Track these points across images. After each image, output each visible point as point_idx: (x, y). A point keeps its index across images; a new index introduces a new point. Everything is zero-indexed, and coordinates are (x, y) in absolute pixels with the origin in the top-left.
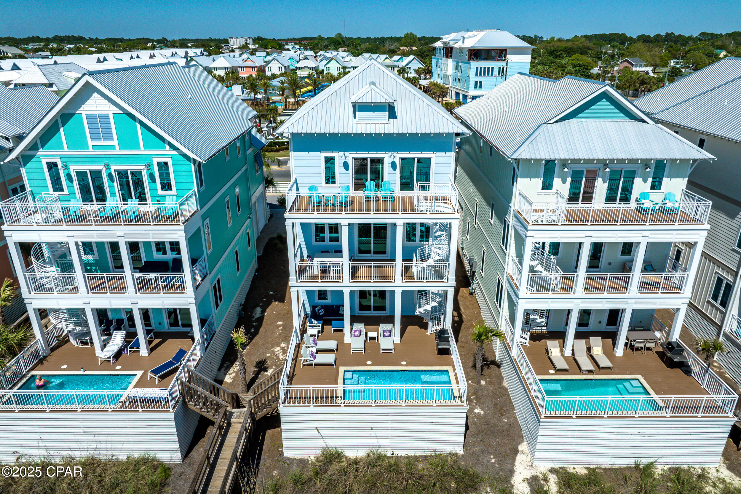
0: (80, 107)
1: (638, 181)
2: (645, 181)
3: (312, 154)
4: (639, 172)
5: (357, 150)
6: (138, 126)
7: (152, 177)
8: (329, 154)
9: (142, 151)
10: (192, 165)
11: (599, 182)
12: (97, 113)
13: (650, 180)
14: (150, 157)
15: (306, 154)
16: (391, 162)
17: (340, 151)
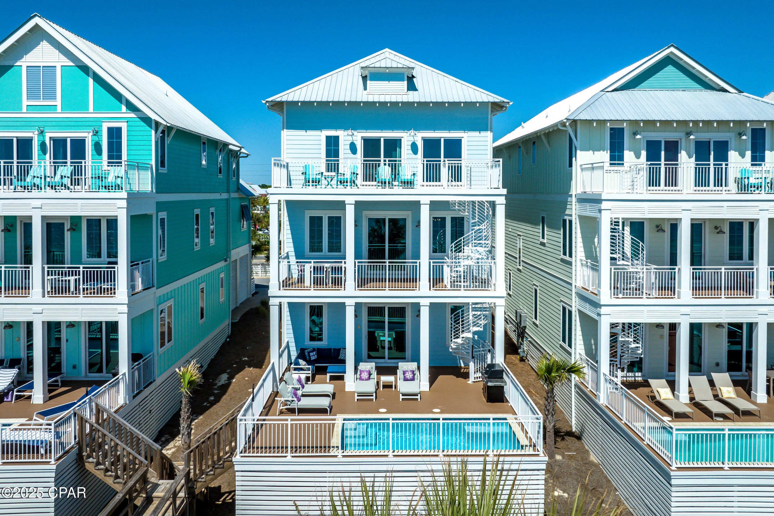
0: (22, 57)
1: (733, 155)
2: (743, 155)
3: (310, 133)
4: (732, 144)
5: (367, 127)
6: (91, 81)
7: (98, 148)
8: (332, 133)
9: (91, 114)
10: (153, 132)
11: (683, 156)
12: (42, 64)
13: (749, 154)
14: (101, 121)
15: (303, 132)
16: (410, 143)
17: (346, 129)
